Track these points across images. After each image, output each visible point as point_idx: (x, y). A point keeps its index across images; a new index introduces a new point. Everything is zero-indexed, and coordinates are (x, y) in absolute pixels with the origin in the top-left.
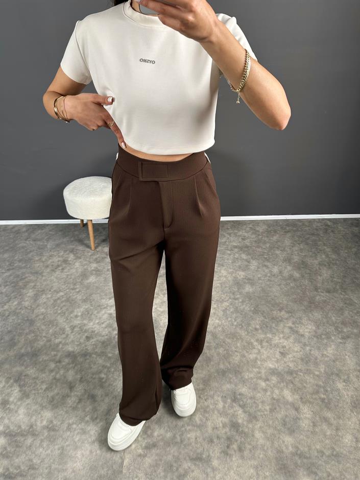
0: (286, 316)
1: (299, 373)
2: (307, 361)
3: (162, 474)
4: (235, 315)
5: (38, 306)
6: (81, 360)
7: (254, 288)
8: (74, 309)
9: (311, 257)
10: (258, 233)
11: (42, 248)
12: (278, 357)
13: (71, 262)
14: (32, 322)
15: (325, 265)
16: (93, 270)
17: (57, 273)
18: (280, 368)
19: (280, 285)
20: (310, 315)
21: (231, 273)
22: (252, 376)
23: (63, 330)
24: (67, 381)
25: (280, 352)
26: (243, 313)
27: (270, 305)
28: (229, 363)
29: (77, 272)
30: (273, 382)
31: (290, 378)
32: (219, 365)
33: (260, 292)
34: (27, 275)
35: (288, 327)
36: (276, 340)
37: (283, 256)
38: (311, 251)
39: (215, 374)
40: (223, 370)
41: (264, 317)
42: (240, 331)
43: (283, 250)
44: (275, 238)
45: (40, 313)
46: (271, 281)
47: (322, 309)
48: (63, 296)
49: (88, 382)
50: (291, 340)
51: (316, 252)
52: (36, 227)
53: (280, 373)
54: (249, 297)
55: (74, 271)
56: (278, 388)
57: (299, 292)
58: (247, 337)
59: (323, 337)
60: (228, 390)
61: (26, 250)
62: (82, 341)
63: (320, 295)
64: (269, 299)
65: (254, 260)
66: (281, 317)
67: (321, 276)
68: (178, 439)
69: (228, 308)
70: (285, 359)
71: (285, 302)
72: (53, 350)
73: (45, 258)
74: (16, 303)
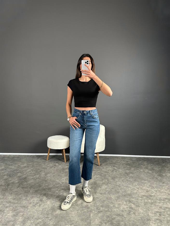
0: (147, 182)
3: (106, 218)
14: (46, 181)
17: (53, 168)
18: (146, 195)
19: (144, 174)
21: (124, 171)
22: (136, 196)
23: (59, 183)
28: (127, 193)
33: (136, 176)
36: (144, 188)
43: (144, 165)
44: (140, 162)
53: (147, 196)
56: (146, 200)
60: (127, 199)
61: (38, 162)
64: (140, 178)
68: (110, 210)
70: (148, 193)
72: (56, 188)
74: (38, 176)
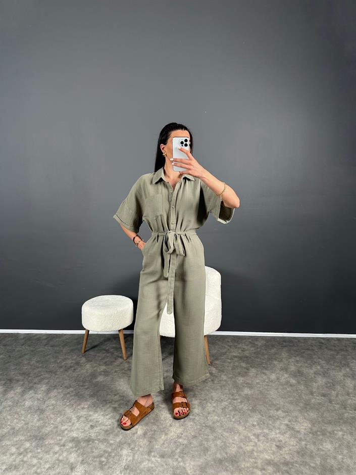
1: (295, 464)
2: (303, 454)
4: (233, 412)
5: (49, 398)
6: (84, 445)
7: (252, 392)
8: (82, 402)
9: (306, 367)
10: (257, 346)
11: (58, 353)
12: (275, 450)
13: (82, 364)
15: (320, 374)
16: (102, 371)
19: (277, 389)
20: (306, 415)
21: (231, 378)
23: (70, 419)
24: (69, 462)
25: (276, 445)
26: (242, 411)
27: (268, 406)
28: (226, 453)
29: (87, 372)
30: (269, 471)
31: (286, 469)
32: (216, 454)
33: (258, 394)
34: (42, 373)
35: (285, 424)
36: (273, 435)
37: (280, 366)
38: (307, 363)
39: (212, 463)
40: (220, 459)
41: (261, 415)
42: (238, 427)
44: (273, 351)
45: (50, 405)
46: (268, 385)
47: (317, 410)
48: (72, 391)
49: (89, 464)
50: (287, 435)
51: (311, 364)
52: (55, 336)
53: (276, 464)
54: (247, 398)
55: (85, 371)
57: (295, 395)
58: (244, 431)
59: (319, 433)
62: (86, 428)
63: (315, 398)
64: (267, 400)
65: (253, 367)
66: (277, 415)
67: (316, 382)
69: (227, 407)
70: (281, 452)
71: (282, 403)
72: (59, 435)
73: (60, 360)
